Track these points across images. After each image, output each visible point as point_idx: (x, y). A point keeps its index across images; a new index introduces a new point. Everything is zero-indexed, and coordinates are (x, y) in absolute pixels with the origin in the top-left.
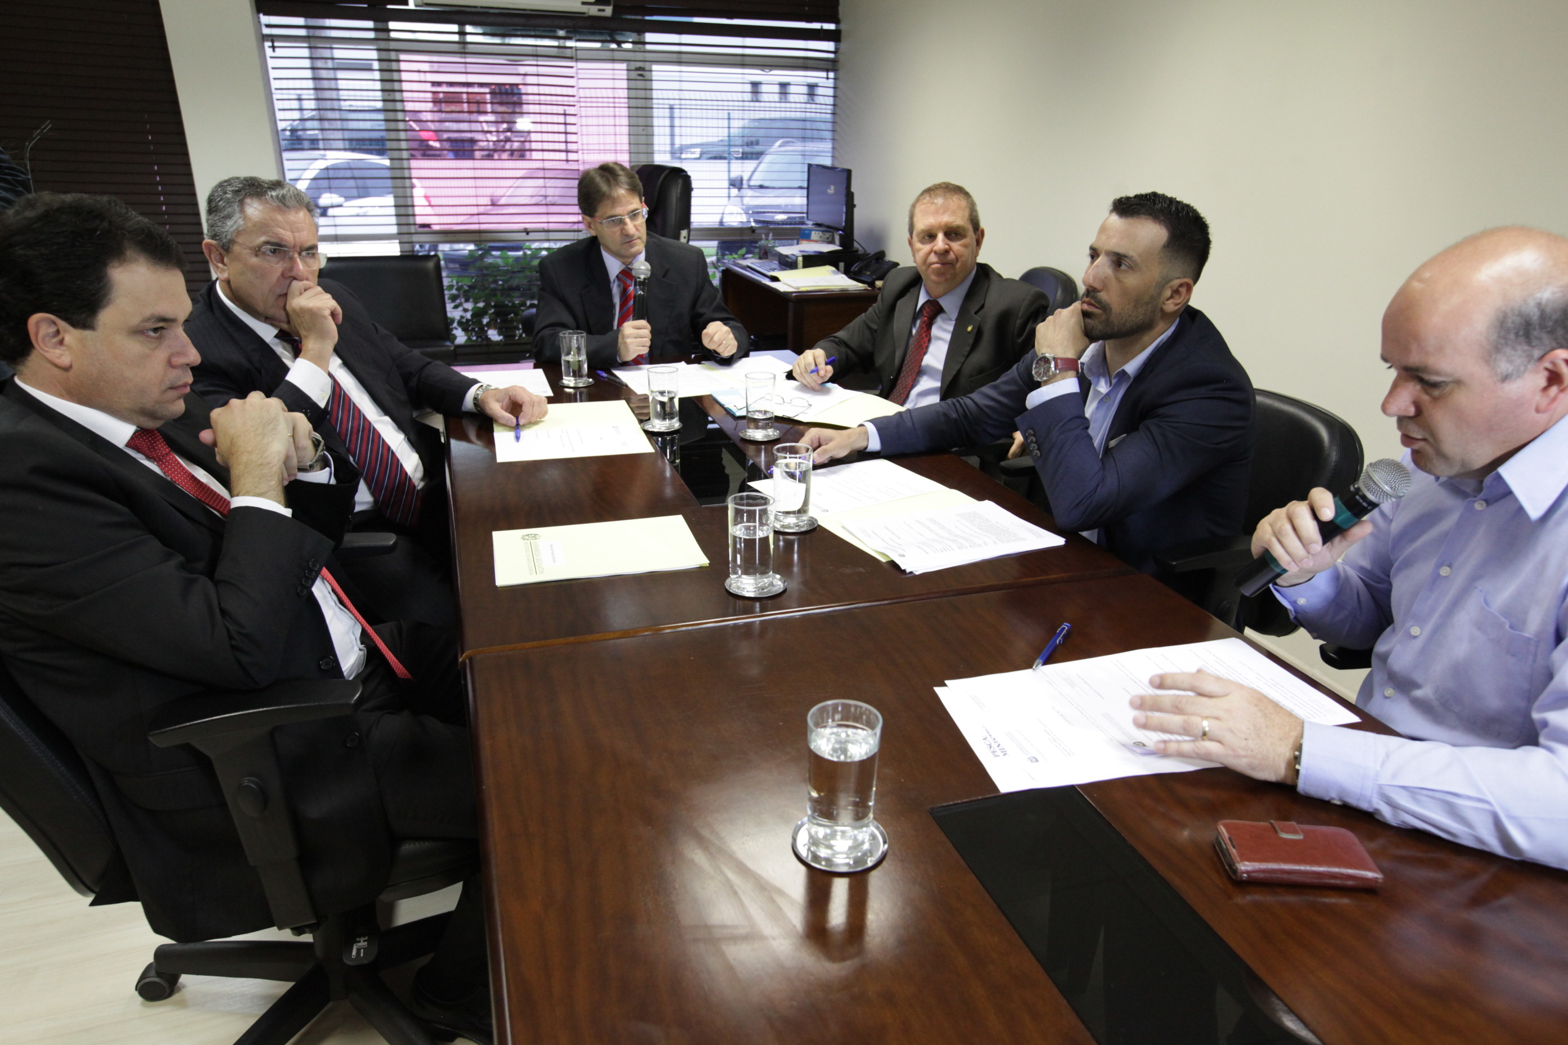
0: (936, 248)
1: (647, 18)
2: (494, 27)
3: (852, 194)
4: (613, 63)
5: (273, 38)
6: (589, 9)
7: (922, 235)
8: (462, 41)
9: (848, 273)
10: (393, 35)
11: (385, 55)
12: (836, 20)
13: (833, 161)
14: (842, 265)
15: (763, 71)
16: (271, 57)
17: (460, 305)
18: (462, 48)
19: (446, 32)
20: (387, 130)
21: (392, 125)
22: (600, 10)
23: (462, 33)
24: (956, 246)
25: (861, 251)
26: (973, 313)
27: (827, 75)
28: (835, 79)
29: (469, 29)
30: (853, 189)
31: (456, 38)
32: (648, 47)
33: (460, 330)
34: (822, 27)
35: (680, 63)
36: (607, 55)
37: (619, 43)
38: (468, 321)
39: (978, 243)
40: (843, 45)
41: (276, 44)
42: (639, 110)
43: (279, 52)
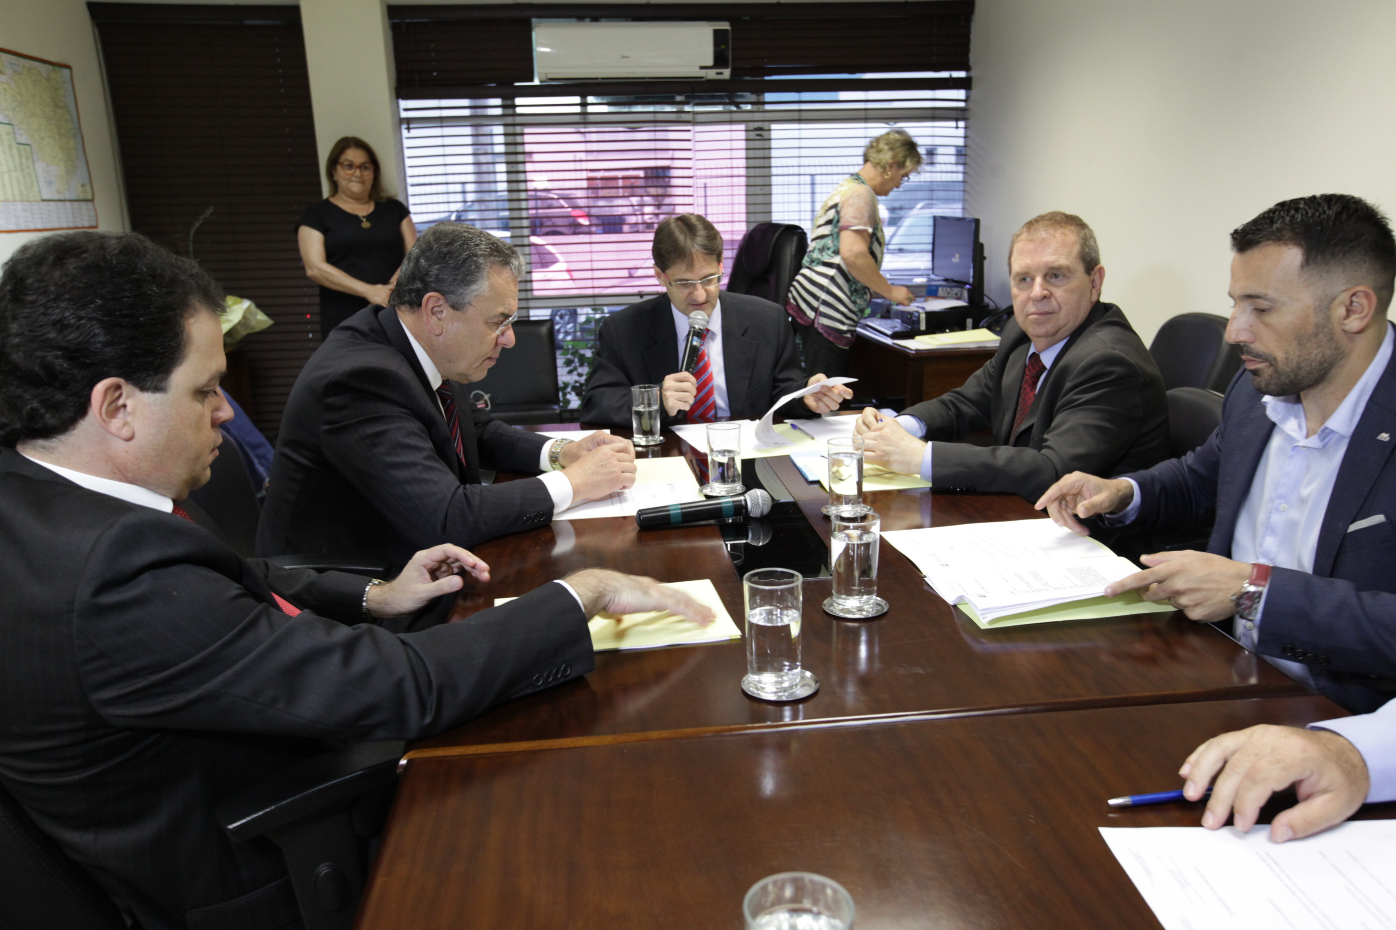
1: (767, 78)
2: (613, 97)
3: (982, 246)
4: (731, 124)
5: (409, 121)
6: (707, 73)
7: (1018, 279)
8: (583, 111)
10: (519, 110)
11: (511, 130)
12: (967, 68)
13: (963, 213)
14: (969, 321)
15: (887, 124)
16: (407, 138)
17: (575, 369)
18: (583, 120)
19: (569, 104)
20: (510, 200)
21: (515, 196)
22: (718, 74)
23: (584, 105)
27: (957, 124)
28: (966, 128)
29: (590, 99)
30: (982, 239)
31: (578, 109)
32: (768, 107)
33: (573, 394)
34: (951, 75)
35: (800, 121)
36: (727, 117)
37: (737, 105)
38: (582, 385)
40: (973, 93)
41: (411, 126)
42: (757, 170)
43: (414, 133)
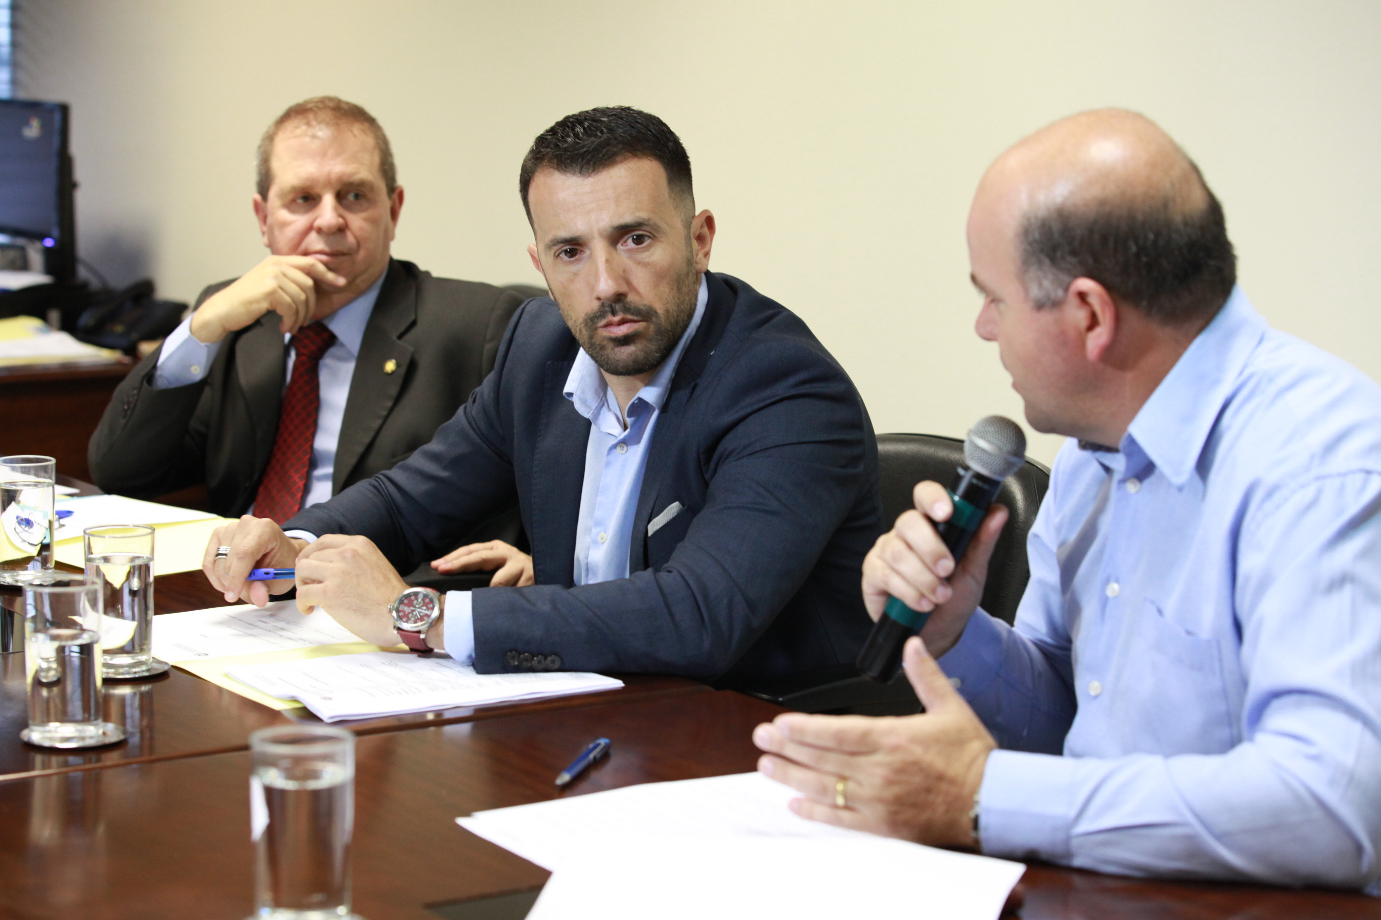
0: (319, 223)
3: (71, 159)
7: (291, 197)
9: (69, 326)
14: (54, 315)
24: (357, 221)
25: (95, 284)
26: (394, 337)
39: (394, 214)
